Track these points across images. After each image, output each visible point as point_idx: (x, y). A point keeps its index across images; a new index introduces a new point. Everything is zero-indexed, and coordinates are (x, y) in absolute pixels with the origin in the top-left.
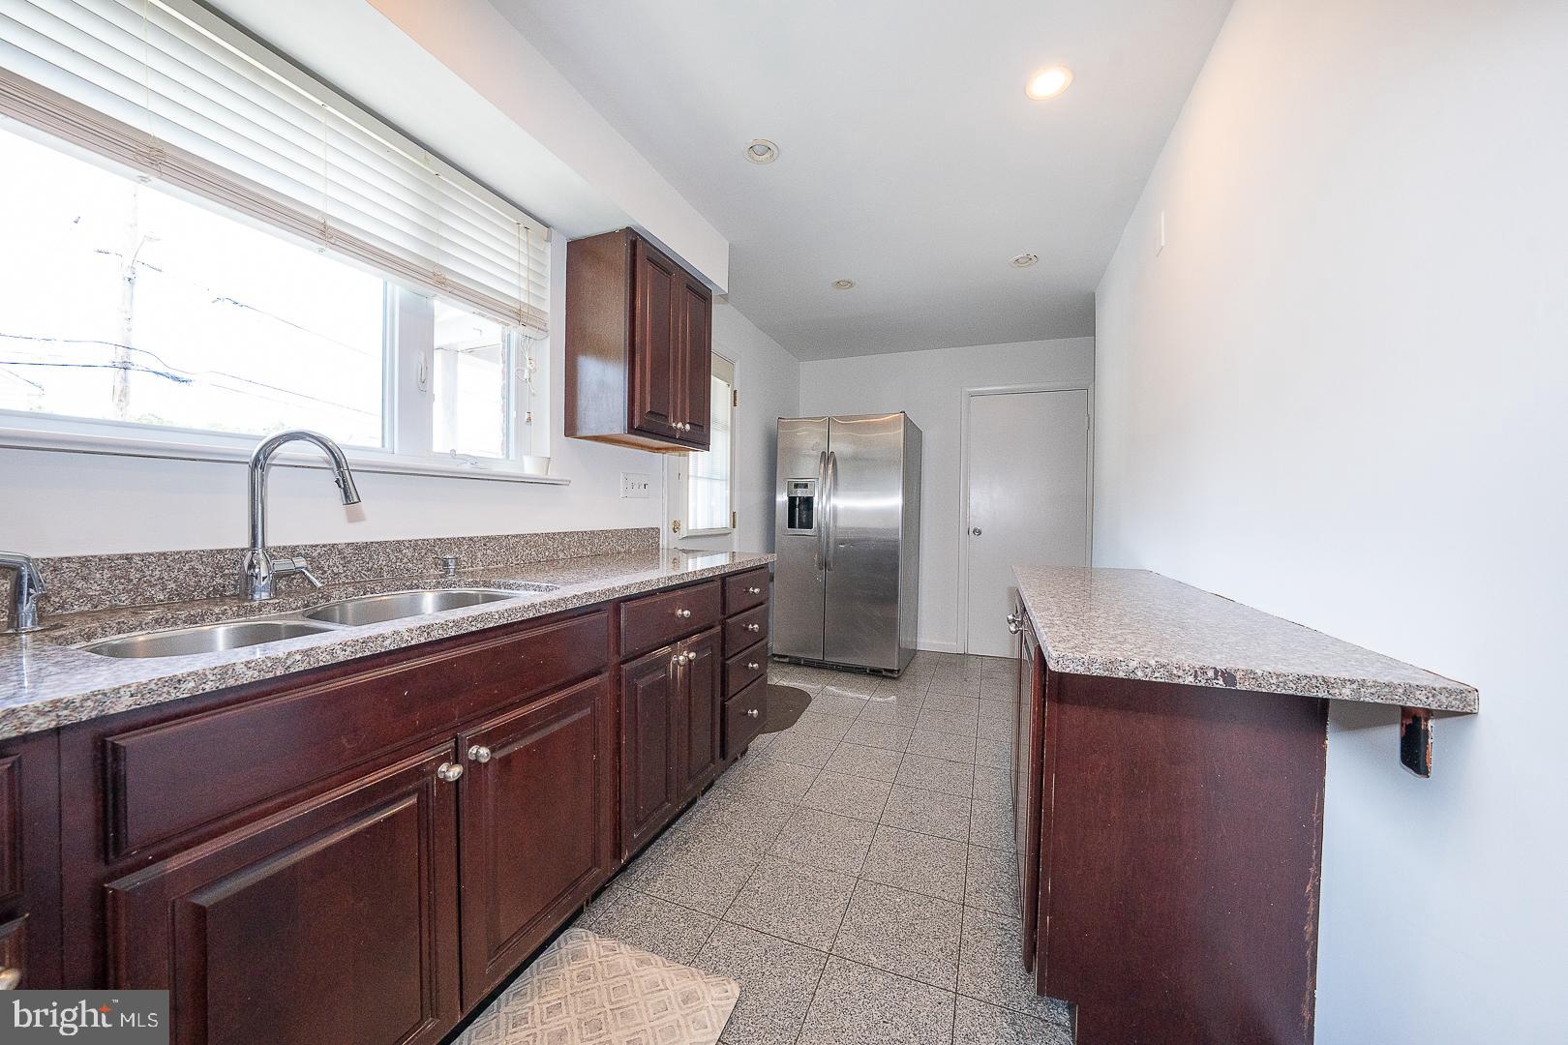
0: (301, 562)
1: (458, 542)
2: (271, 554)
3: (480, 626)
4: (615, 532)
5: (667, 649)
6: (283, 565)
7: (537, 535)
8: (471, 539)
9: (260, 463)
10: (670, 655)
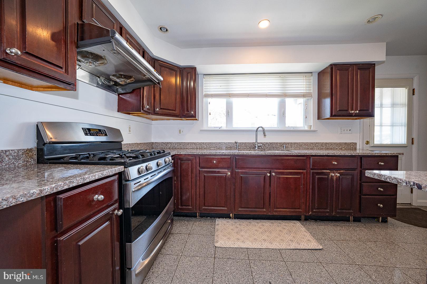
0: (261, 145)
1: (288, 143)
2: (258, 143)
3: (274, 154)
4: (334, 143)
5: (328, 171)
6: (259, 145)
7: (308, 143)
8: (291, 143)
9: (257, 130)
10: (329, 173)
